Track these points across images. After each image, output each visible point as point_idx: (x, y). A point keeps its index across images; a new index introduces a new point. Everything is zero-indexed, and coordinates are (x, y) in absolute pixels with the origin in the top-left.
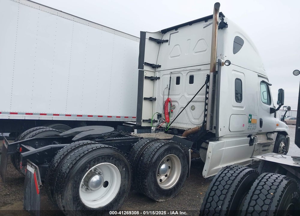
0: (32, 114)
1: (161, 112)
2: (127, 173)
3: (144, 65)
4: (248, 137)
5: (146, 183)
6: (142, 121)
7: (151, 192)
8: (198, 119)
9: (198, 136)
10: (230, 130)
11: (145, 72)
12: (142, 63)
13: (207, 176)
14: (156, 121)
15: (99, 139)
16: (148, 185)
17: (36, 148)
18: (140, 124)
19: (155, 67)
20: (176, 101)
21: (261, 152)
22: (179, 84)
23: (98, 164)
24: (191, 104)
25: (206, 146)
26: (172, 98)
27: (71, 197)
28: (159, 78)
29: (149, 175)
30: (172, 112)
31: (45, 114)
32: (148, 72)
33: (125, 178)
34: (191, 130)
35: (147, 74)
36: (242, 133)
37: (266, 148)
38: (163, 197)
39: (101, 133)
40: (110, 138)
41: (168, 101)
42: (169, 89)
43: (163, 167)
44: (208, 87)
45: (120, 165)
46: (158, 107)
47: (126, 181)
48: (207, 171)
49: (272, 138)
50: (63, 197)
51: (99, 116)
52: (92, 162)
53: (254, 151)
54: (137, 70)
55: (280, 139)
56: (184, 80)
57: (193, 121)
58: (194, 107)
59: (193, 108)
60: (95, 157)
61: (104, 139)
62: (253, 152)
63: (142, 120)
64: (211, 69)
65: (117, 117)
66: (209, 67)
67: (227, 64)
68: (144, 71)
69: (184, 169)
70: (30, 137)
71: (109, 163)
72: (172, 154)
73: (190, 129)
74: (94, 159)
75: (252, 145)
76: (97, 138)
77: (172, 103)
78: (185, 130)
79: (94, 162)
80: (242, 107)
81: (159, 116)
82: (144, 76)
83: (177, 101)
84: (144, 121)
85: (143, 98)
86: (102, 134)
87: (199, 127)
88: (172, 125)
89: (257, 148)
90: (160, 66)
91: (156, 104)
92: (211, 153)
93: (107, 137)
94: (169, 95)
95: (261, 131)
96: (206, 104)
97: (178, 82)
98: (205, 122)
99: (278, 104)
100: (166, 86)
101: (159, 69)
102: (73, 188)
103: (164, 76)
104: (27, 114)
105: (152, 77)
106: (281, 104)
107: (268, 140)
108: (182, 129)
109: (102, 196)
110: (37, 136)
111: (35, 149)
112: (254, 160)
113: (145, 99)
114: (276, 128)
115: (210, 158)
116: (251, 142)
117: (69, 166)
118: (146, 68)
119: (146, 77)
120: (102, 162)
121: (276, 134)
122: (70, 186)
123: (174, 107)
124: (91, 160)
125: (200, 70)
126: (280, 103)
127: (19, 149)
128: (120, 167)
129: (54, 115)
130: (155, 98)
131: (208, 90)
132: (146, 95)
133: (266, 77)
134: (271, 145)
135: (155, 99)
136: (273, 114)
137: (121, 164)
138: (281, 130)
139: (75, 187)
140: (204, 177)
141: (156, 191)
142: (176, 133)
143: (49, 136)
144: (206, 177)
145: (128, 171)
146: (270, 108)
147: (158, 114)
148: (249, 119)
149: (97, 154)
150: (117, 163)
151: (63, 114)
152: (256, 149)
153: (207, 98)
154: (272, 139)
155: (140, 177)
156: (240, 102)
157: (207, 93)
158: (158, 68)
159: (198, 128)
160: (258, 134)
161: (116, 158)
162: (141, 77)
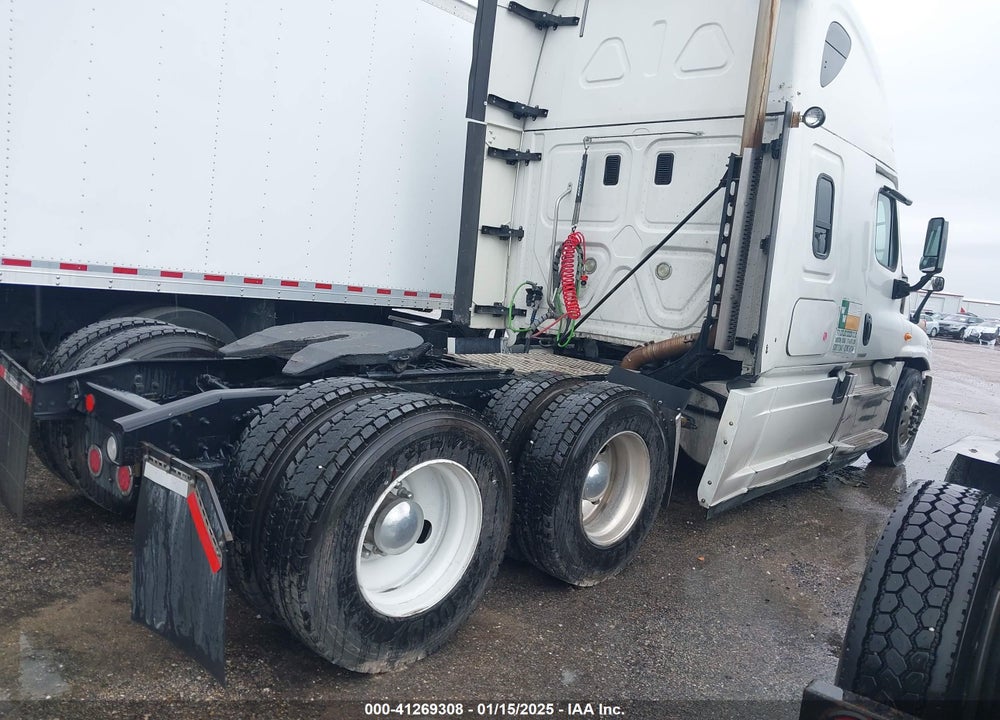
0: (84, 268)
1: (543, 280)
2: (501, 494)
3: (486, 103)
4: (833, 373)
5: (548, 526)
6: (472, 309)
7: (561, 557)
8: (680, 310)
9: (683, 367)
10: (788, 353)
11: (488, 129)
12: (479, 97)
13: (714, 500)
14: (522, 313)
15: (377, 370)
16: (555, 534)
17: (162, 402)
18: (467, 322)
19: (522, 113)
20: (601, 245)
21: (857, 422)
22: (616, 183)
23: (417, 463)
24: (659, 256)
25: (699, 402)
26: (586, 231)
27: (333, 582)
28: (537, 157)
29: (560, 499)
30: (584, 283)
31: (133, 271)
32: (500, 132)
33: (496, 511)
34: (654, 348)
35: (497, 139)
36: (819, 360)
37: (869, 411)
38: (596, 572)
39: (386, 352)
40: (413, 368)
41: (574, 243)
42: (579, 199)
43: (594, 471)
44: (731, 200)
45: (482, 467)
46: (533, 264)
47: (497, 522)
48: (715, 485)
49: (887, 380)
50: (306, 582)
51: (319, 286)
52: (402, 456)
53: (841, 419)
54: (463, 123)
55: (909, 380)
56: (638, 168)
57: (662, 316)
58: (667, 269)
59: (664, 271)
60: (411, 440)
61: (395, 372)
62: (839, 424)
63: (473, 305)
64: (746, 137)
65: (380, 291)
66: (737, 127)
67: (811, 120)
68: (484, 125)
69: (658, 479)
70: (109, 356)
71: (450, 462)
72: (629, 429)
73: (652, 343)
74: (410, 445)
75: (840, 401)
76: (371, 366)
77: (587, 252)
78: (632, 348)
79: (409, 457)
80: (827, 275)
81: (534, 294)
82: (486, 147)
83: (606, 244)
84: (478, 309)
85: (480, 228)
86: (390, 353)
87: (689, 338)
88: (583, 328)
89: (850, 408)
90: (543, 113)
91: (523, 251)
92: (735, 427)
93: (405, 366)
94: (575, 220)
95: (864, 355)
96: (721, 260)
97: (612, 176)
98: (710, 323)
99: (922, 267)
100: (565, 190)
101: (539, 123)
102: (338, 550)
103: (559, 151)
104: (64, 266)
105: (510, 152)
106: (932, 269)
107: (875, 384)
108: (618, 342)
109: (413, 573)
110: (133, 352)
111: (156, 405)
112: (839, 450)
113: (487, 230)
114: (901, 347)
115: (730, 443)
116: (840, 390)
117: (324, 471)
118: (493, 116)
119: (492, 150)
120: (430, 459)
121: (900, 365)
122: (329, 542)
123: (593, 264)
124: (400, 452)
125: (698, 136)
126: (928, 265)
127: (82, 398)
128: (481, 476)
129: (165, 274)
130: (521, 229)
131: (730, 209)
132: (488, 216)
133: (894, 174)
134: (884, 402)
135: (519, 234)
136: (898, 301)
137: (485, 465)
138: (915, 354)
139: (346, 546)
140: (701, 504)
141: (576, 553)
142: (593, 356)
143: (175, 354)
144: (710, 503)
145: (505, 489)
146: (895, 280)
147: (531, 287)
148: (841, 315)
149: (416, 429)
150: (475, 460)
151: (195, 271)
152: (846, 415)
153: (724, 240)
154: (888, 384)
155: (526, 505)
156: (824, 258)
157: (728, 219)
158: (535, 117)
159: (683, 339)
160: (855, 365)
161: (473, 443)
162: (476, 148)
